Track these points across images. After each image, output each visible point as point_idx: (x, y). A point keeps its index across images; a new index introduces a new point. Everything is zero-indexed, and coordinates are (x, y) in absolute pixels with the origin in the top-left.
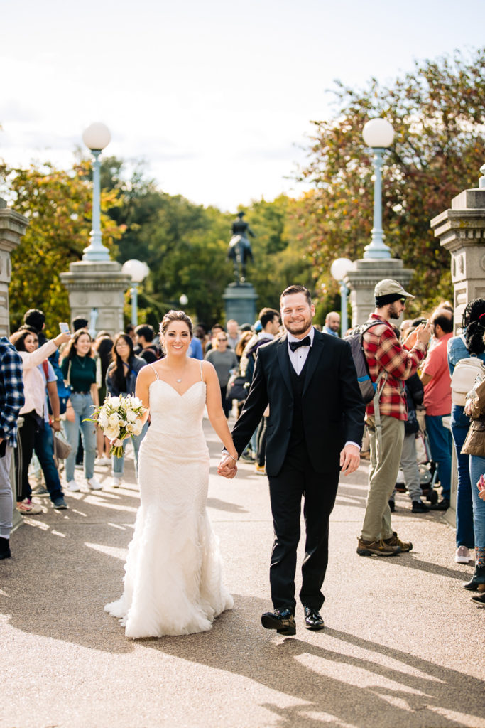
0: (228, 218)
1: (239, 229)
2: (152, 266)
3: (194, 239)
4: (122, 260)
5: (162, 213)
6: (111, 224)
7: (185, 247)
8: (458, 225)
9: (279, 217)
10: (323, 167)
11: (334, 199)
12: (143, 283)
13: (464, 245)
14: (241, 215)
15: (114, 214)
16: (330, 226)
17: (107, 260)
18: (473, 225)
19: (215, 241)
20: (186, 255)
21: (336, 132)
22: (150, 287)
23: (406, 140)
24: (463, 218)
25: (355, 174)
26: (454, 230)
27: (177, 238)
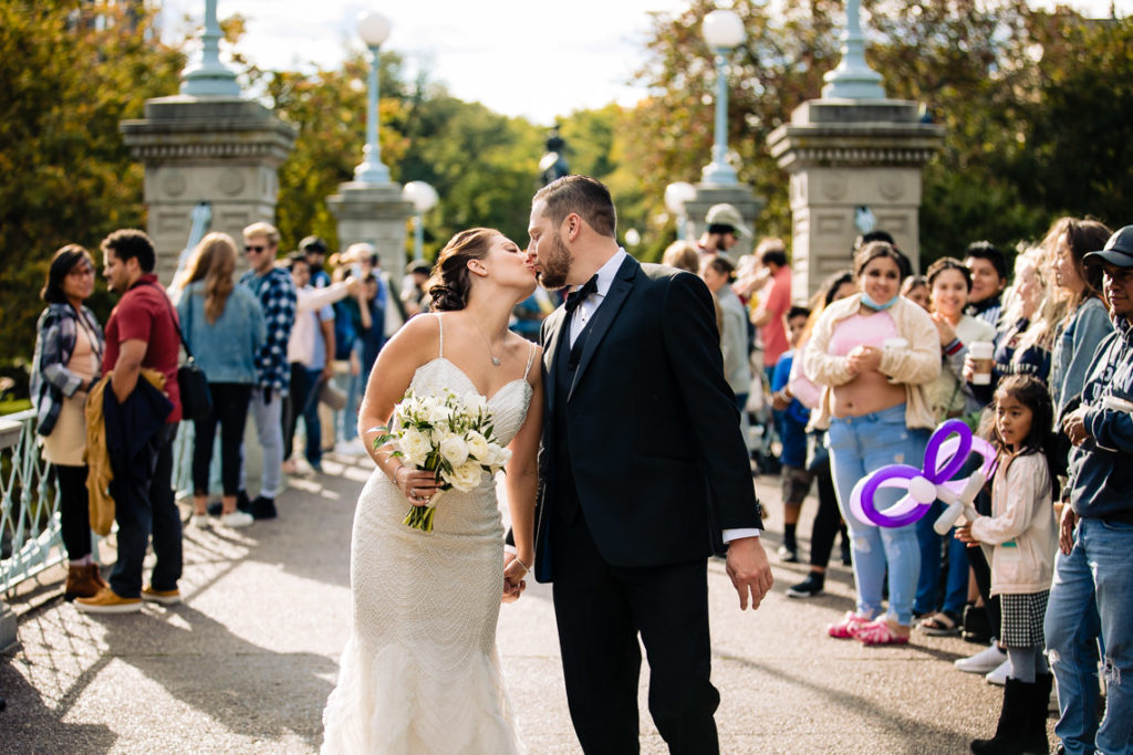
0: (542, 131)
1: (555, 145)
2: (443, 192)
3: (497, 158)
4: (403, 182)
5: (455, 125)
6: (392, 137)
7: (484, 168)
8: (797, 142)
9: (608, 131)
10: (659, 69)
11: (672, 109)
12: (431, 212)
13: (803, 165)
14: (557, 128)
15: (395, 125)
16: (668, 143)
17: (386, 182)
18: (814, 142)
19: (522, 161)
20: (487, 178)
21: (677, 26)
22: (438, 219)
23: (762, 37)
24: (803, 134)
25: (699, 78)
26: (793, 149)
27: (474, 156)
